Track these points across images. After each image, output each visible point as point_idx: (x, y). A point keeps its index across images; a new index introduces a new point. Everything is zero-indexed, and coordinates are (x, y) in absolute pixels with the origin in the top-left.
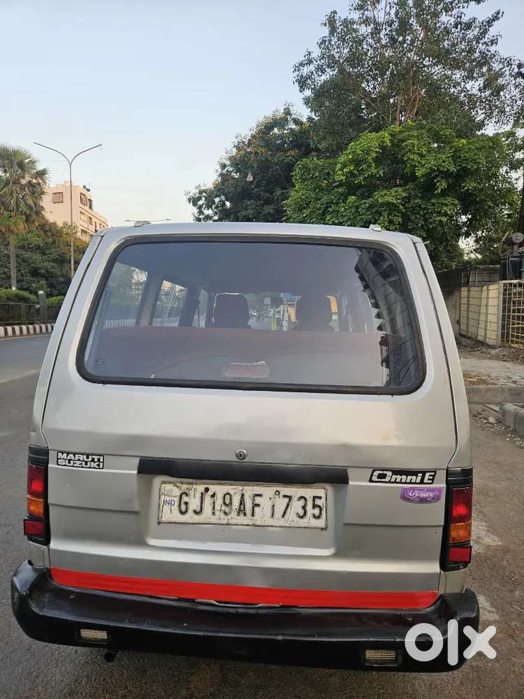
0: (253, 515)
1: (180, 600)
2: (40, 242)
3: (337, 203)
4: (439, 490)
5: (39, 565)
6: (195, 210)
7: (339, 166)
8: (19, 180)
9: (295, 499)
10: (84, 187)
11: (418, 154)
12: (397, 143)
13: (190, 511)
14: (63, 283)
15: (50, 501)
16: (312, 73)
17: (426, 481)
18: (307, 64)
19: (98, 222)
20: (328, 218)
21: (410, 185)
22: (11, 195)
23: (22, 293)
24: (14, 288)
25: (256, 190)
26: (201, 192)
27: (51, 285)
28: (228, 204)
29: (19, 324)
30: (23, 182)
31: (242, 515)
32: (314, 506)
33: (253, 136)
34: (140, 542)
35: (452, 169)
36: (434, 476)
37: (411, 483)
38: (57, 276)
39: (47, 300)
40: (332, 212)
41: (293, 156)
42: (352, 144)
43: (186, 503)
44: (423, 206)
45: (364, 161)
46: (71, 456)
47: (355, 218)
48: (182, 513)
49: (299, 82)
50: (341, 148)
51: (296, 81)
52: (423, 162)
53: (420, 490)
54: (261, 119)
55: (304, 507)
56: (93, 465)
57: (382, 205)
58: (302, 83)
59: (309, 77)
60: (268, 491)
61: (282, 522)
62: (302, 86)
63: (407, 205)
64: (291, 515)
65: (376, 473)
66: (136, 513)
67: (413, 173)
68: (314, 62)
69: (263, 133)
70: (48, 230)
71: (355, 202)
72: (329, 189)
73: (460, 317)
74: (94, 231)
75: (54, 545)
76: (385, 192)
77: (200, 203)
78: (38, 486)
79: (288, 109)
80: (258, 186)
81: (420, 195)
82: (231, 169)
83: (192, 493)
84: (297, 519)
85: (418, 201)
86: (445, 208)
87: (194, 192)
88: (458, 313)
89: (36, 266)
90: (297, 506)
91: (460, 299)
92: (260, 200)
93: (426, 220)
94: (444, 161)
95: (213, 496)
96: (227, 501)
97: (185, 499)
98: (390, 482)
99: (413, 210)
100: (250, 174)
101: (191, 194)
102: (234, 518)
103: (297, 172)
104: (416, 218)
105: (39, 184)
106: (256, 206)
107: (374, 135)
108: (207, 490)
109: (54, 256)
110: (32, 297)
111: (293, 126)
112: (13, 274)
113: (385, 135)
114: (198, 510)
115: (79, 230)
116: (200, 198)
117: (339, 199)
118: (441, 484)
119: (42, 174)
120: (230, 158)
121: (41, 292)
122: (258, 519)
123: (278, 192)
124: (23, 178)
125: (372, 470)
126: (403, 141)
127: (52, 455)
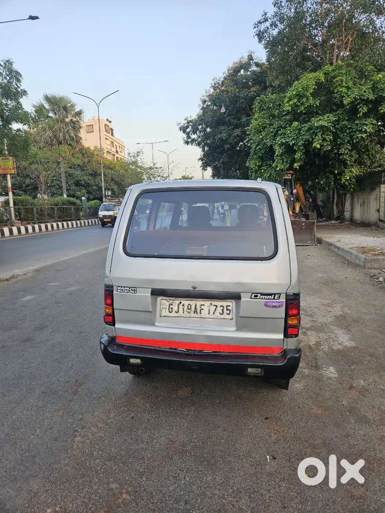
0: (200, 313)
1: (170, 348)
2: (80, 162)
3: (285, 128)
4: (282, 302)
5: (111, 335)
6: (185, 136)
7: (286, 100)
8: (64, 119)
9: (218, 307)
10: (107, 120)
11: (346, 87)
12: (330, 79)
13: (174, 311)
14: (96, 190)
15: (114, 307)
16: (268, 28)
17: (276, 298)
18: (263, 22)
19: (118, 145)
20: (278, 139)
21: (340, 111)
22: (60, 130)
23: (72, 199)
24: (65, 196)
25: (228, 118)
26: (188, 122)
27: (89, 192)
28: (208, 130)
29: (71, 220)
30: (67, 120)
31: (196, 314)
32: (227, 310)
33: (225, 78)
34: (153, 324)
35: (371, 97)
36: (280, 296)
37: (269, 299)
38: (92, 186)
39: (88, 204)
40: (281, 134)
41: (255, 92)
42: (296, 82)
43: (172, 308)
44: (349, 127)
45: (304, 96)
46: (123, 288)
47: (298, 137)
48: (170, 312)
49: (258, 35)
50: (290, 84)
51: (256, 35)
52: (349, 93)
53: (273, 302)
54: (231, 65)
55: (223, 310)
56: (132, 292)
57: (317, 128)
58: (260, 36)
59: (266, 31)
60: (207, 303)
61: (213, 316)
62: (261, 38)
63: (337, 126)
64: (217, 313)
65: (253, 295)
66: (151, 312)
67: (342, 101)
68: (269, 20)
69: (233, 75)
70: (85, 152)
71: (298, 126)
72: (280, 117)
73: (380, 206)
74: (115, 151)
75: (117, 326)
76: (321, 117)
77: (188, 130)
78: (109, 301)
79: (251, 56)
80: (229, 115)
81: (347, 118)
82: (210, 104)
83: (174, 304)
84: (219, 315)
85: (346, 122)
86: (365, 127)
87: (183, 122)
88: (378, 204)
89: (78, 179)
90: (219, 310)
91: (380, 194)
92: (231, 125)
93: (351, 137)
94: (365, 92)
95: (183, 305)
96: (189, 308)
97: (171, 306)
98: (259, 299)
99: (342, 130)
100: (223, 107)
101: (182, 124)
102: (192, 315)
103: (256, 105)
104: (344, 135)
105: (78, 122)
106: (228, 130)
107: (312, 75)
108: (180, 303)
109: (90, 171)
110: (78, 202)
111: (254, 68)
112: (64, 185)
113: (320, 75)
114: (177, 311)
115: (105, 151)
116: (187, 127)
117: (287, 124)
118: (283, 299)
119: (79, 114)
120: (208, 96)
121: (83, 198)
122: (202, 315)
123: (244, 119)
124: (67, 117)
125: (251, 294)
126: (334, 77)
127: (115, 288)
